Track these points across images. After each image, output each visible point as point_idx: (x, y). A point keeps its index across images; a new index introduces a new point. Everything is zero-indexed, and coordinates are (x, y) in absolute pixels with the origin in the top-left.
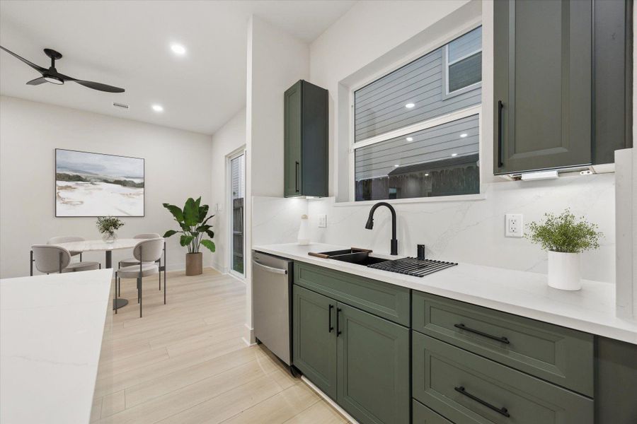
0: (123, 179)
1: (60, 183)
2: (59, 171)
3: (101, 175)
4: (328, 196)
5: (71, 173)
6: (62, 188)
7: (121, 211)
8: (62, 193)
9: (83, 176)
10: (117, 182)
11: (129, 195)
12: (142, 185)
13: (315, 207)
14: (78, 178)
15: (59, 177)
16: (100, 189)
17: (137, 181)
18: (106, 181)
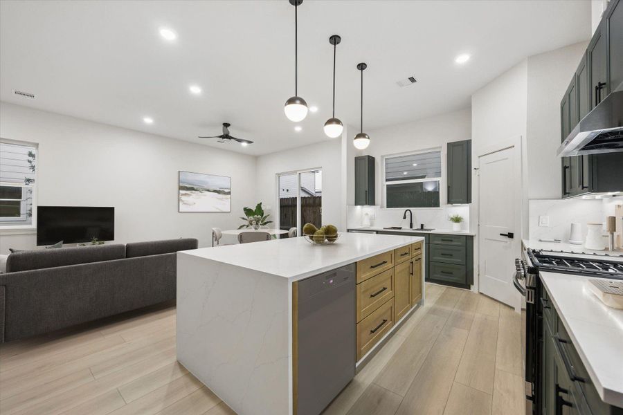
0: (218, 189)
1: (182, 192)
2: (181, 185)
3: (206, 187)
4: (374, 205)
5: (188, 186)
6: (183, 195)
7: (217, 208)
8: (183, 198)
9: (195, 187)
10: (215, 191)
11: (222, 199)
12: (229, 193)
13: (368, 209)
14: (192, 189)
15: (181, 188)
16: (205, 195)
17: (226, 191)
18: (209, 191)
